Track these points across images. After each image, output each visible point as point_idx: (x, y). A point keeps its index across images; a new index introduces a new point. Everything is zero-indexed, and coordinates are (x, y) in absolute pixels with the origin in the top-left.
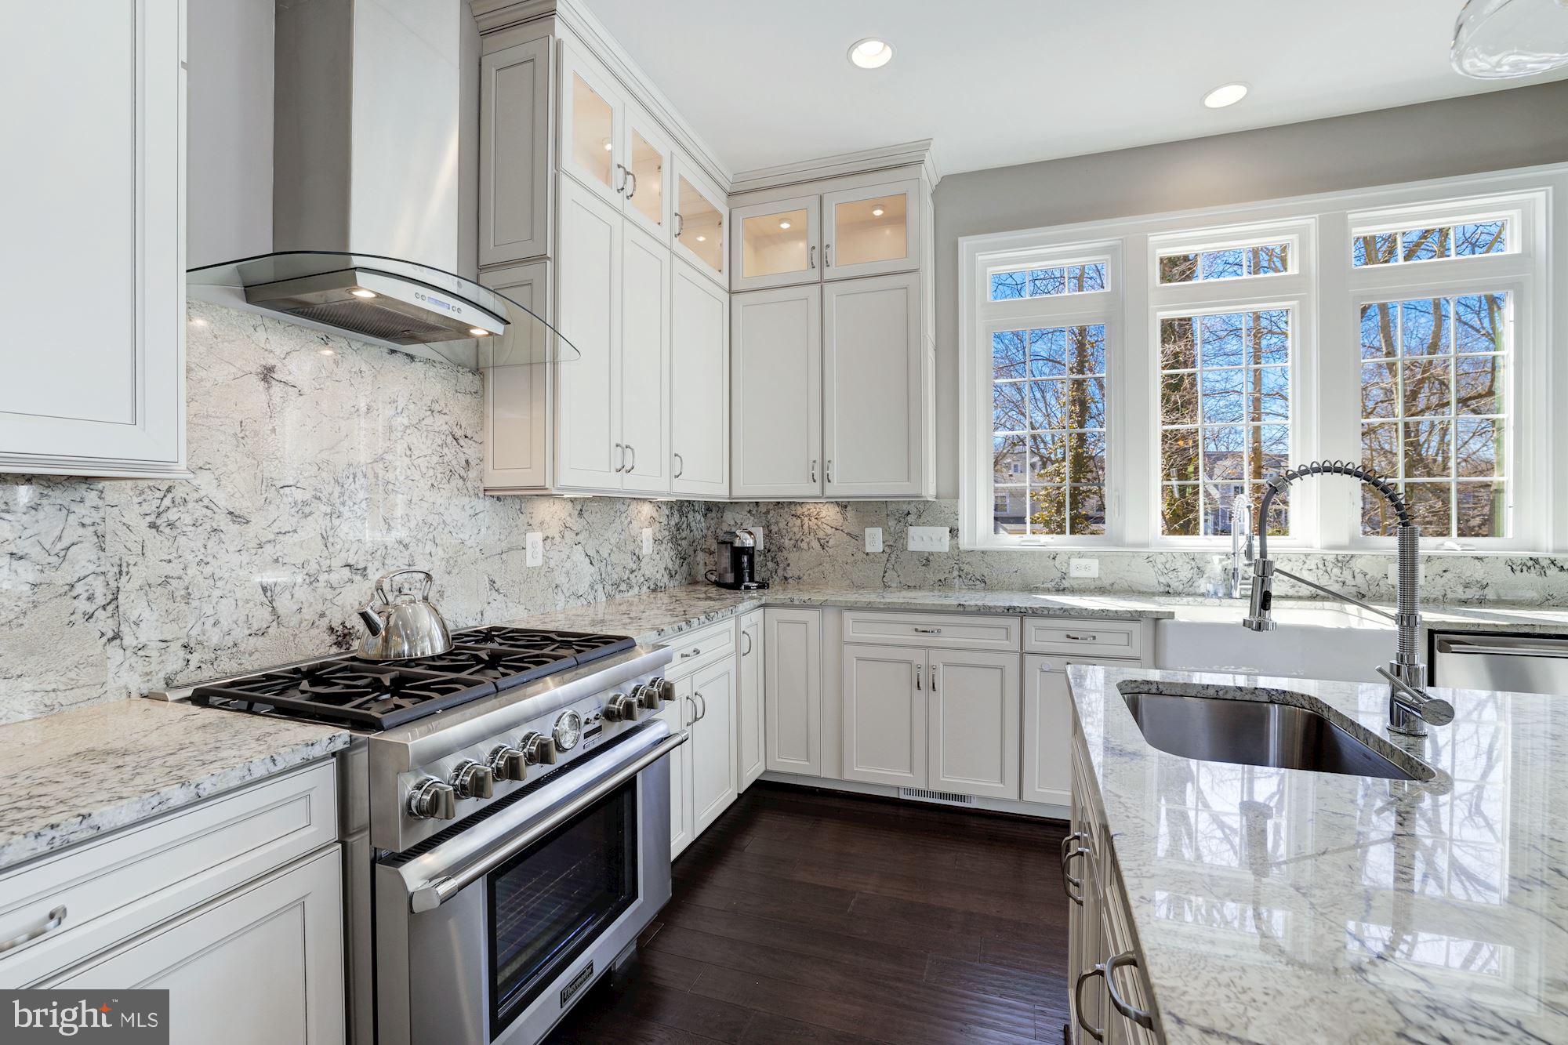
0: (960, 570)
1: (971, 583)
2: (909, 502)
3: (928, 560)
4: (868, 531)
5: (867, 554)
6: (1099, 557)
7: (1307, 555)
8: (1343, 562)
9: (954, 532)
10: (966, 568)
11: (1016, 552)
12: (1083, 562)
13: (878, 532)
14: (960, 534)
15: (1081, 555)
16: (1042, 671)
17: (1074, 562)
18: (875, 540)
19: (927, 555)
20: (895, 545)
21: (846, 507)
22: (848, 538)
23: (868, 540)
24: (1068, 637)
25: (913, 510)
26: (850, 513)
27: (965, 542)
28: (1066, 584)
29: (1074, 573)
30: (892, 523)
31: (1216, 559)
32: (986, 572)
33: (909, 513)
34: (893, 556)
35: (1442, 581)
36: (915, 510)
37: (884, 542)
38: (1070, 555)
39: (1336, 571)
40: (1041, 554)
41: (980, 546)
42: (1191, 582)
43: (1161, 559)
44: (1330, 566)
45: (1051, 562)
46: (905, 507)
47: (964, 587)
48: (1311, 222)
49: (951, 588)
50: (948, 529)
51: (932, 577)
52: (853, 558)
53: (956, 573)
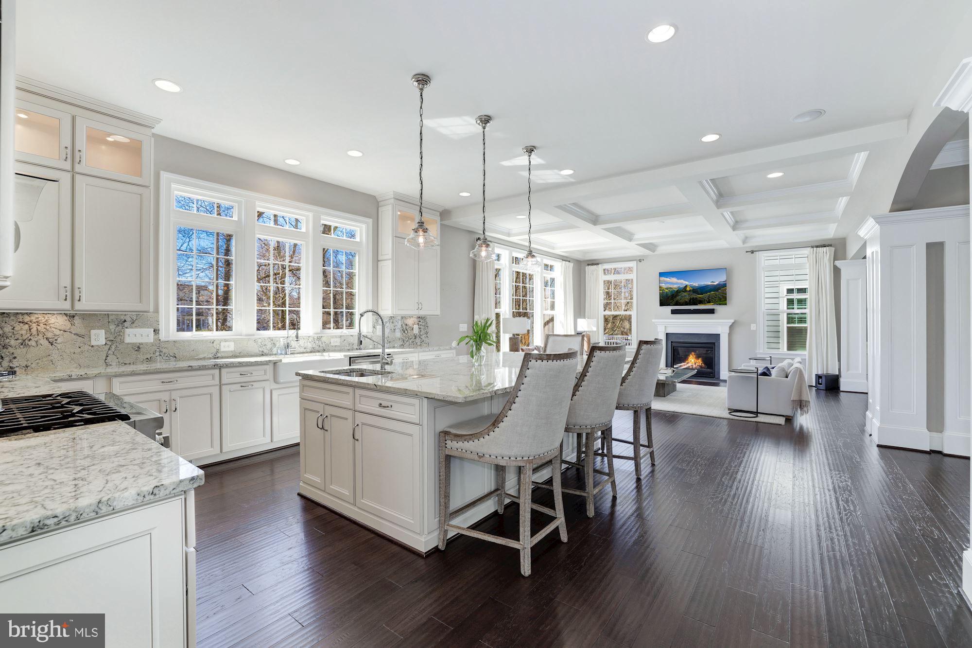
0: (160, 351)
1: (167, 358)
2: (125, 315)
3: (139, 347)
4: (93, 332)
5: (92, 346)
6: (234, 341)
7: (309, 337)
8: (319, 339)
9: (156, 331)
10: (164, 350)
11: (193, 341)
12: (227, 344)
13: (102, 333)
14: (160, 332)
15: (226, 341)
16: (230, 391)
17: (223, 344)
18: (99, 337)
19: (138, 345)
20: (114, 340)
21: (74, 317)
22: (75, 337)
23: (93, 337)
24: (241, 374)
25: (128, 319)
26: (77, 321)
27: (163, 336)
28: (219, 355)
29: (222, 349)
30: (112, 327)
31: (281, 339)
32: (176, 352)
33: (125, 321)
34: (113, 347)
35: (344, 343)
36: (130, 319)
37: (105, 338)
38: (221, 341)
39: (317, 342)
40: (207, 341)
41: (172, 338)
42: (271, 349)
43: (260, 341)
44: (315, 340)
45: (212, 345)
46: (123, 318)
47: (163, 361)
48: (311, 215)
49: (155, 361)
50: (153, 330)
51: (141, 357)
52: (80, 350)
53: (158, 354)
